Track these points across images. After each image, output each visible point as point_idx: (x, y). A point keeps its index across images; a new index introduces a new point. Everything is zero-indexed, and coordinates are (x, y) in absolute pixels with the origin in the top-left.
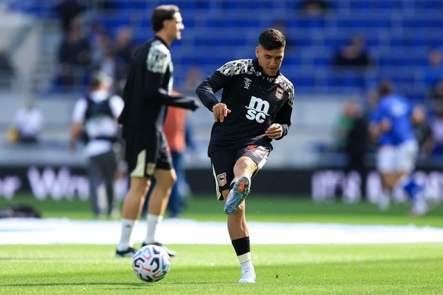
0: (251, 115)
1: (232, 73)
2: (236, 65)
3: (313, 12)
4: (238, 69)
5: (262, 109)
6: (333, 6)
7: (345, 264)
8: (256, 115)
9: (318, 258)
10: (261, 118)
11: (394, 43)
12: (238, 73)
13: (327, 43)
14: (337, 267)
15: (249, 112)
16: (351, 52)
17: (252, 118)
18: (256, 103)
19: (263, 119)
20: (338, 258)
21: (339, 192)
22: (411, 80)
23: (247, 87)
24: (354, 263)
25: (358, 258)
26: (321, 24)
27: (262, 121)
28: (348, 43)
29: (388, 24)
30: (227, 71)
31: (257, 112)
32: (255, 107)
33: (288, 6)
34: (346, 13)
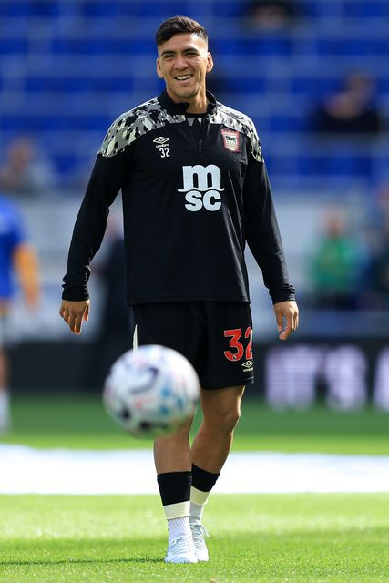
0: (193, 203)
1: (121, 146)
2: (123, 125)
3: (268, 23)
4: (131, 130)
6: (311, 12)
7: (336, 534)
8: (201, 199)
9: (279, 523)
13: (298, 85)
14: (319, 541)
16: (345, 105)
19: (218, 201)
20: (321, 522)
21: (322, 388)
23: (165, 153)
24: (352, 533)
25: (362, 522)
26: (285, 47)
27: (218, 205)
28: (339, 86)
30: (111, 148)
31: (203, 193)
33: (218, 11)
34: (333, 26)
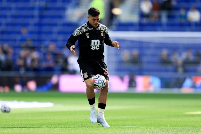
0: (93, 48)
1: (78, 34)
2: (79, 30)
5: (97, 44)
10: (98, 47)
11: (7, 25)
12: (81, 33)
15: (92, 47)
17: (94, 49)
18: (94, 42)
22: (15, 40)
23: (88, 37)
27: (99, 48)
29: (5, 17)
30: (75, 34)
32: (94, 44)
